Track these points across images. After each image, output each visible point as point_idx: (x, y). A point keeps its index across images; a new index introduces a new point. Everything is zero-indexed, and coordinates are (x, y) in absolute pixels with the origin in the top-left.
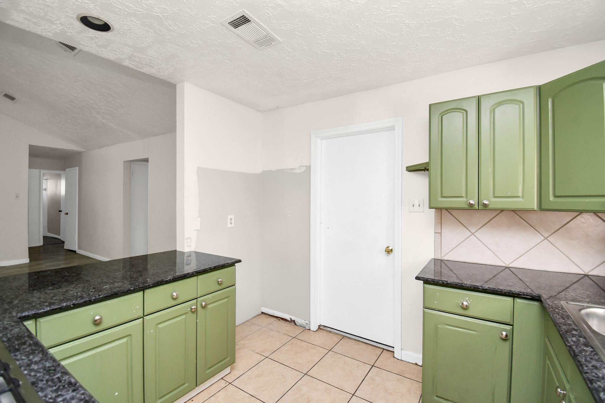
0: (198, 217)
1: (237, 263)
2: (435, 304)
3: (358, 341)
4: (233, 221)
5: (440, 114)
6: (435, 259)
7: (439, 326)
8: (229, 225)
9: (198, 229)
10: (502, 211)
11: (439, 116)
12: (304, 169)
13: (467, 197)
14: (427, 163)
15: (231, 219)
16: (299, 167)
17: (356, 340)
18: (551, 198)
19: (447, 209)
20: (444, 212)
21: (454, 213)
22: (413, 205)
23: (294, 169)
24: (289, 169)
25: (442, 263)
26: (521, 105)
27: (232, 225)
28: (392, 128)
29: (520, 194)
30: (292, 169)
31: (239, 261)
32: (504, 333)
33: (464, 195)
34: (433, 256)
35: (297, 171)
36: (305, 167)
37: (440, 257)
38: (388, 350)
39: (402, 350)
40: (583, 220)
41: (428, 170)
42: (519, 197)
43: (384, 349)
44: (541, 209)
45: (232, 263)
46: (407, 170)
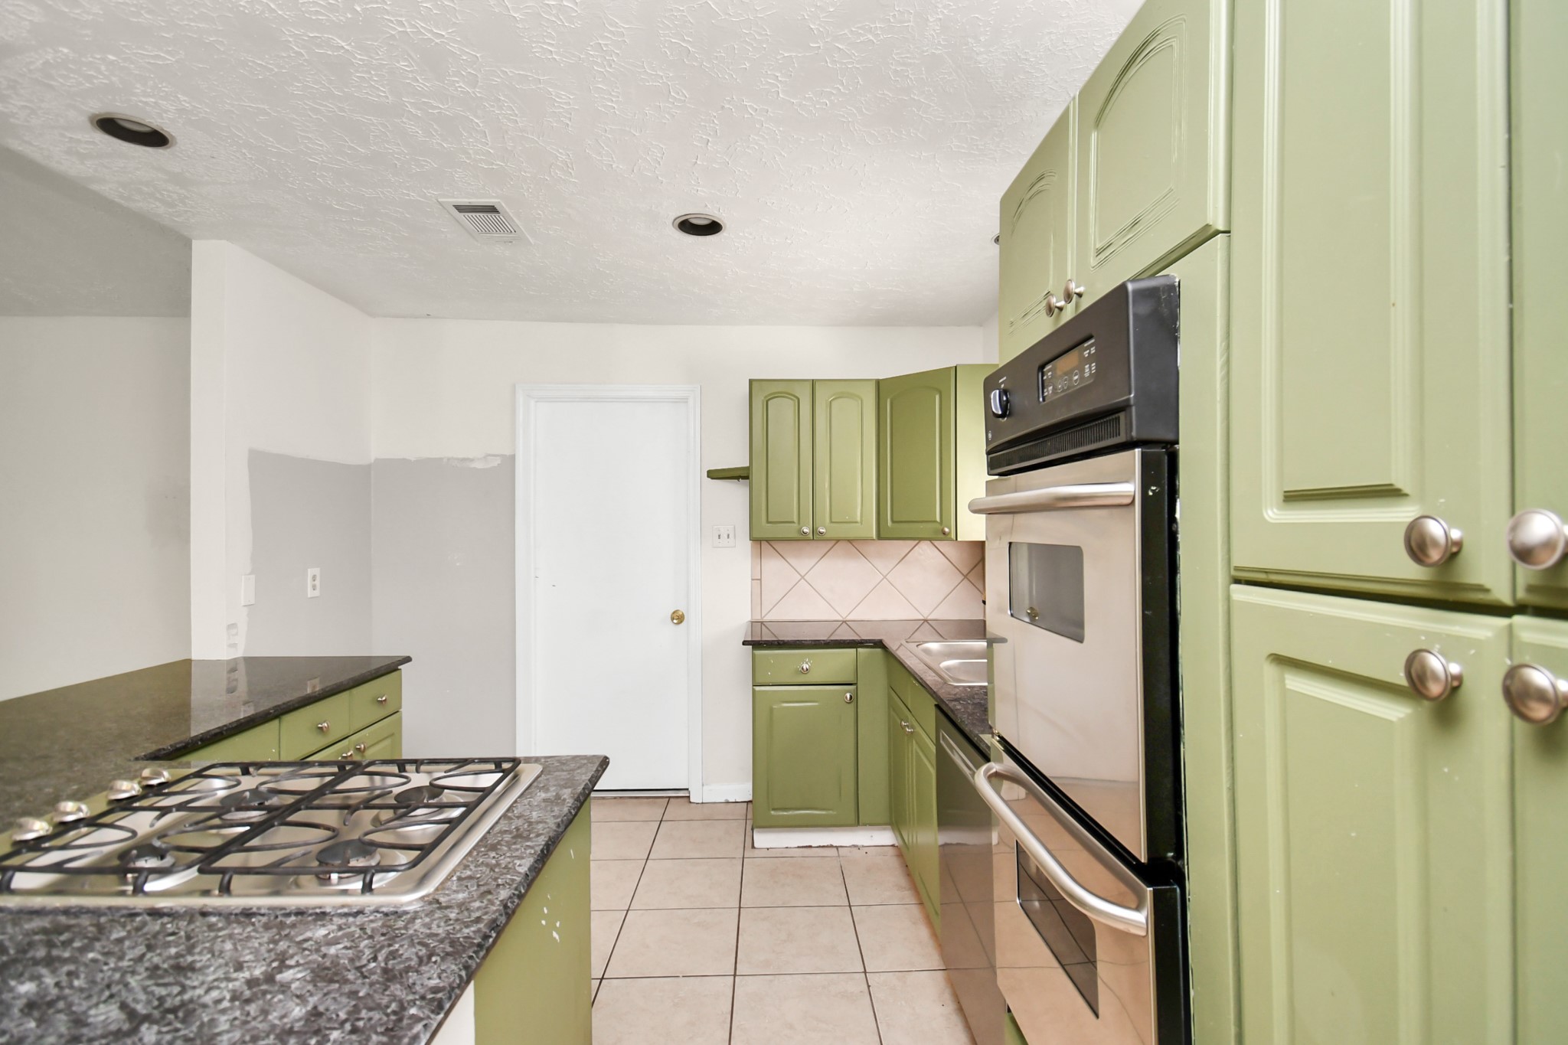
0: (250, 574)
1: (402, 664)
2: (769, 676)
3: (621, 797)
4: (317, 582)
5: (766, 397)
6: (752, 622)
7: (774, 707)
8: (310, 593)
9: (250, 603)
10: (838, 541)
11: (763, 401)
12: (497, 462)
13: (799, 523)
14: (748, 469)
15: (314, 578)
16: (485, 457)
17: (615, 798)
18: (889, 523)
19: (768, 541)
20: (765, 545)
21: (777, 546)
22: (719, 536)
23: (472, 460)
24: (458, 459)
25: (763, 626)
26: (860, 402)
27: (317, 593)
28: (685, 400)
29: (859, 519)
30: (464, 460)
31: (408, 659)
32: (848, 695)
33: (795, 519)
34: (749, 619)
35: (478, 465)
36: (498, 458)
37: (759, 618)
38: (679, 796)
39: (703, 785)
40: (921, 551)
41: (747, 478)
42: (856, 522)
43: (670, 797)
44: (880, 537)
45: (391, 667)
46: (708, 477)
